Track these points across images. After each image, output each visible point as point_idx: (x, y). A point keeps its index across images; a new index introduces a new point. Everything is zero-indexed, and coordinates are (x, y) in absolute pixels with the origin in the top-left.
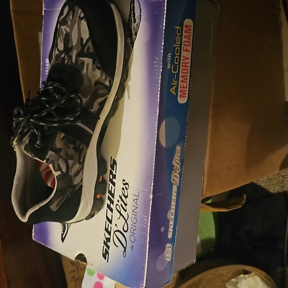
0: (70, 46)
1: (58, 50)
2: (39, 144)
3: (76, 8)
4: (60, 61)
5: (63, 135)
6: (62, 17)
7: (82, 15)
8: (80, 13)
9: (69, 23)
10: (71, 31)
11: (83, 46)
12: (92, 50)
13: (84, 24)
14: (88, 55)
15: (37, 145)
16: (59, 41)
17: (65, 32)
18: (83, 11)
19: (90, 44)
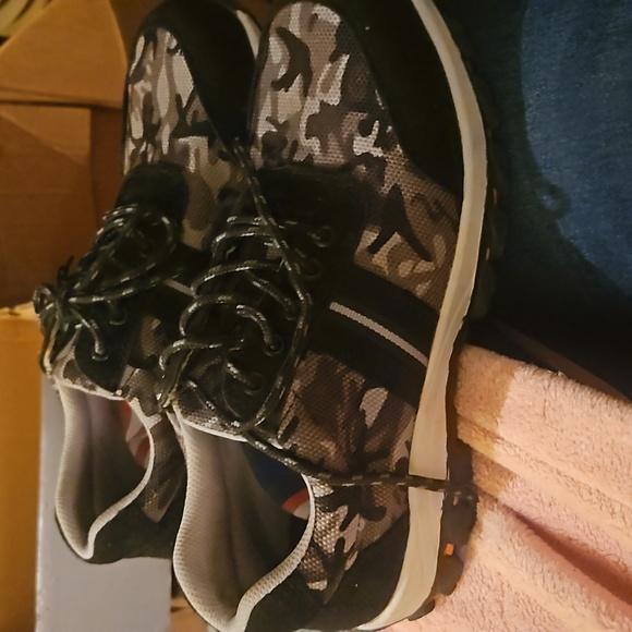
0: (155, 121)
1: (134, 140)
2: (100, 353)
3: (159, 32)
4: (138, 161)
5: (156, 324)
6: (134, 65)
7: (174, 43)
8: (168, 39)
9: (149, 70)
10: (155, 86)
11: (182, 112)
12: (203, 116)
13: (180, 62)
14: (196, 130)
15: (97, 355)
16: (133, 119)
17: (142, 95)
18: (175, 34)
19: (197, 103)
